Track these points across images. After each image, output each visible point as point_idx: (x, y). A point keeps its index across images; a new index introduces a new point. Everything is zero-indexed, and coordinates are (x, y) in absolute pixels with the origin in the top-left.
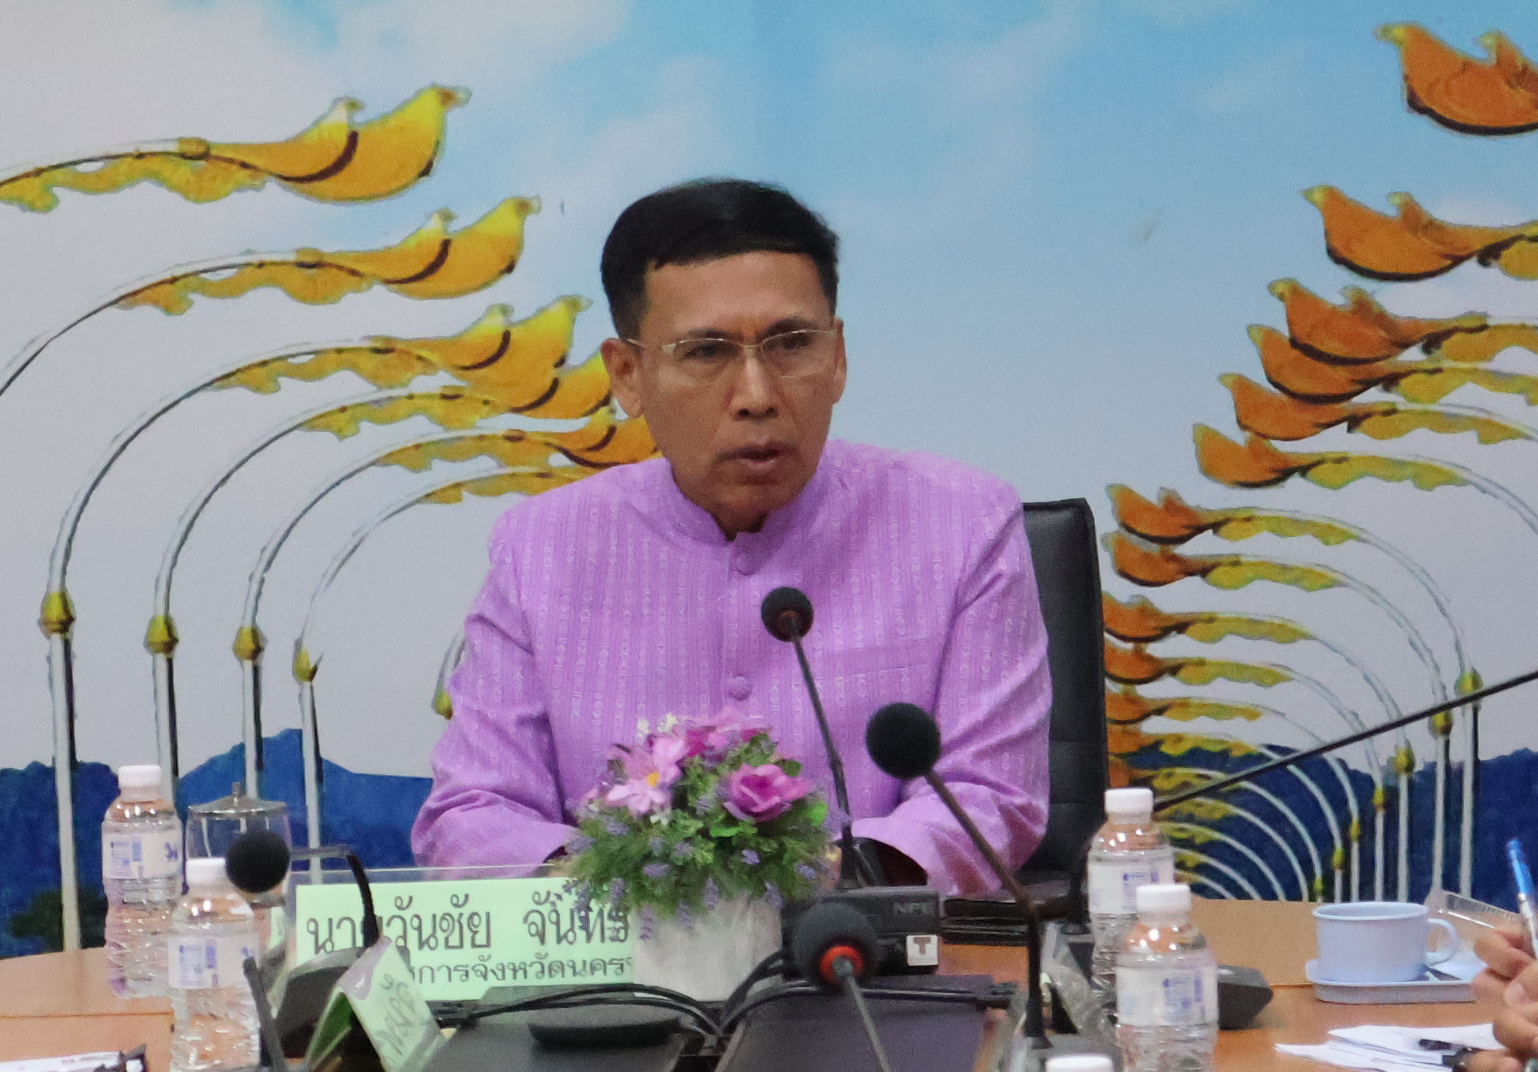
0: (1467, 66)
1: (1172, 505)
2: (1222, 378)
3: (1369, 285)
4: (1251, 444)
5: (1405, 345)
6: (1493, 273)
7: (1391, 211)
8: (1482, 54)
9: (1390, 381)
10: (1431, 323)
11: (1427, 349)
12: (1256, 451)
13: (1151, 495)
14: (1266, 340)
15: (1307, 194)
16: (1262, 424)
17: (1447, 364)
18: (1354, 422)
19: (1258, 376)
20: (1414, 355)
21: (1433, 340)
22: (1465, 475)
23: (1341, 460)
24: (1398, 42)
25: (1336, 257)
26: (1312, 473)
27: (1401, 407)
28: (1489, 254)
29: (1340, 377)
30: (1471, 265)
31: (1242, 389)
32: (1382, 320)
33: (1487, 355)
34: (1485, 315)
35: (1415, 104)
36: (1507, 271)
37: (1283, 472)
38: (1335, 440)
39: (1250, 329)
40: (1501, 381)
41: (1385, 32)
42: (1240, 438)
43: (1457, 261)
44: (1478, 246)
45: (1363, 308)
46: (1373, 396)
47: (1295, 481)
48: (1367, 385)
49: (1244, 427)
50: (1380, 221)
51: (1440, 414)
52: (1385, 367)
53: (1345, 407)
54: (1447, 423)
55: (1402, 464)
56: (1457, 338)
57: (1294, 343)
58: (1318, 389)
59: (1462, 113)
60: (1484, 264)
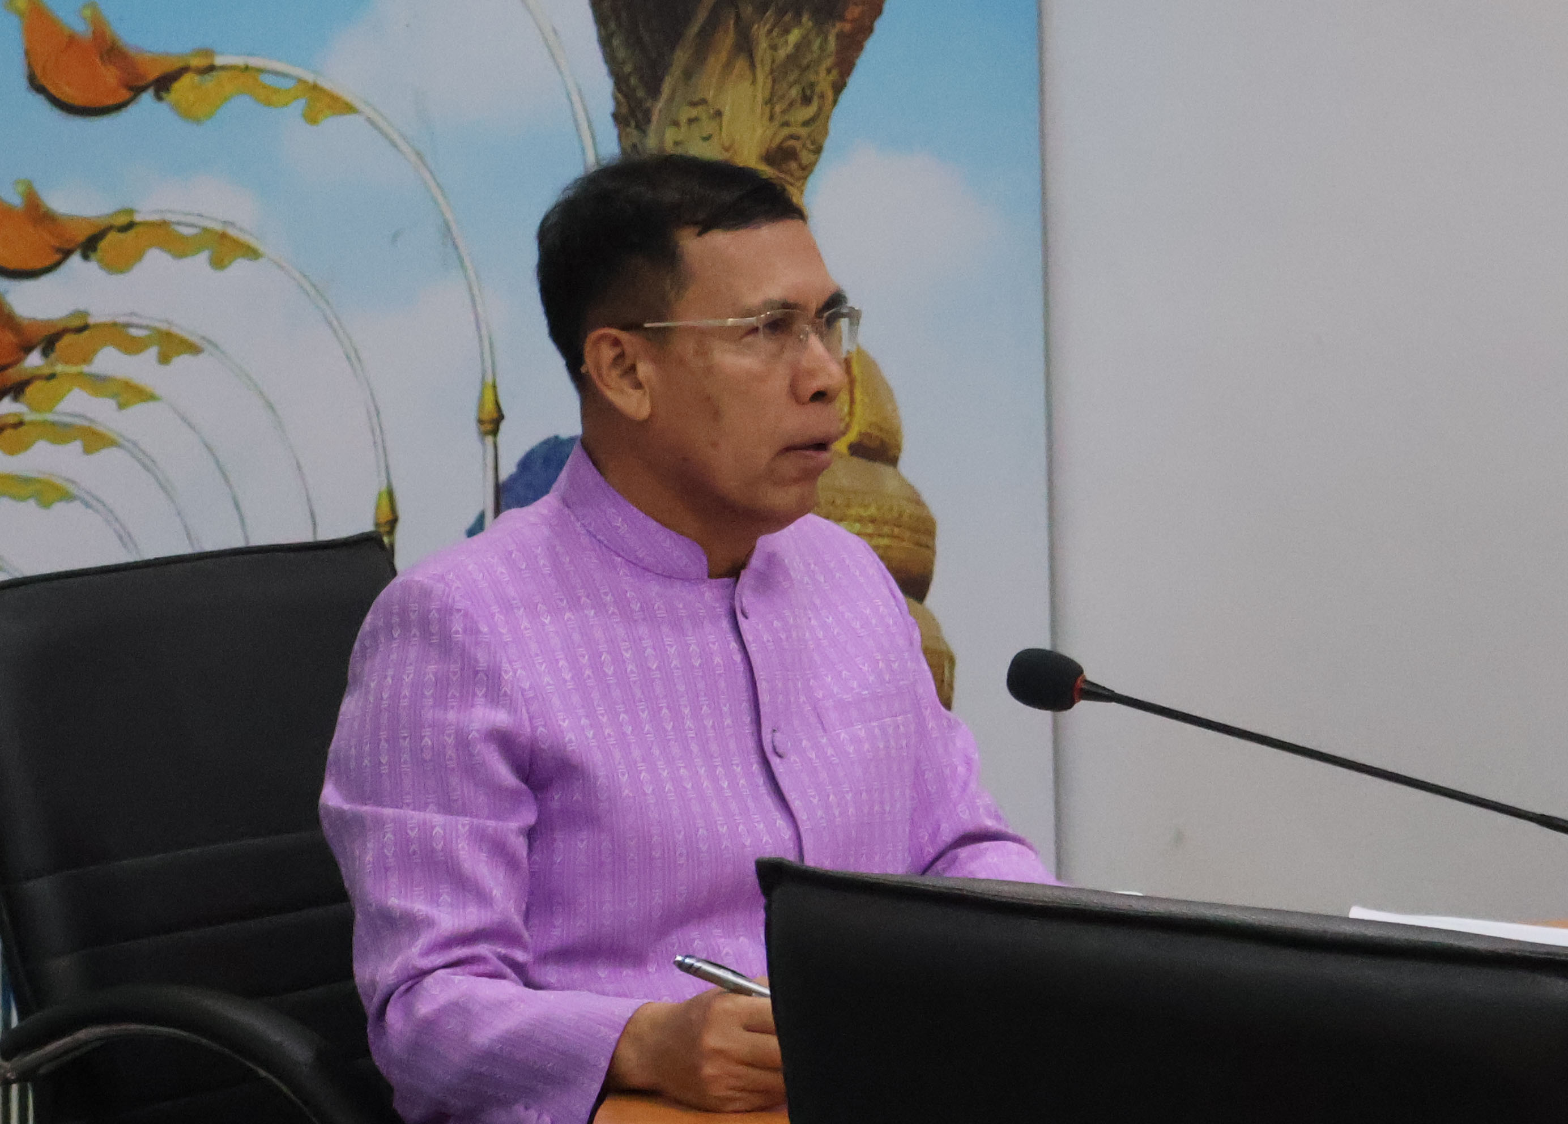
0: (72, 41)
5: (28, 349)
6: (93, 266)
8: (79, 26)
9: (18, 390)
10: (48, 323)
11: (46, 353)
17: (59, 368)
20: (34, 360)
21: (50, 342)
22: (72, 489)
24: (21, 15)
27: (29, 416)
28: (89, 247)
30: (76, 259)
32: (9, 322)
33: (87, 359)
34: (84, 314)
35: (36, 86)
36: (103, 264)
40: (98, 384)
43: (67, 254)
44: (81, 238)
50: (9, 213)
51: (53, 424)
52: (13, 374)
54: (62, 432)
55: (26, 481)
56: (67, 339)
59: (69, 93)
60: (86, 257)
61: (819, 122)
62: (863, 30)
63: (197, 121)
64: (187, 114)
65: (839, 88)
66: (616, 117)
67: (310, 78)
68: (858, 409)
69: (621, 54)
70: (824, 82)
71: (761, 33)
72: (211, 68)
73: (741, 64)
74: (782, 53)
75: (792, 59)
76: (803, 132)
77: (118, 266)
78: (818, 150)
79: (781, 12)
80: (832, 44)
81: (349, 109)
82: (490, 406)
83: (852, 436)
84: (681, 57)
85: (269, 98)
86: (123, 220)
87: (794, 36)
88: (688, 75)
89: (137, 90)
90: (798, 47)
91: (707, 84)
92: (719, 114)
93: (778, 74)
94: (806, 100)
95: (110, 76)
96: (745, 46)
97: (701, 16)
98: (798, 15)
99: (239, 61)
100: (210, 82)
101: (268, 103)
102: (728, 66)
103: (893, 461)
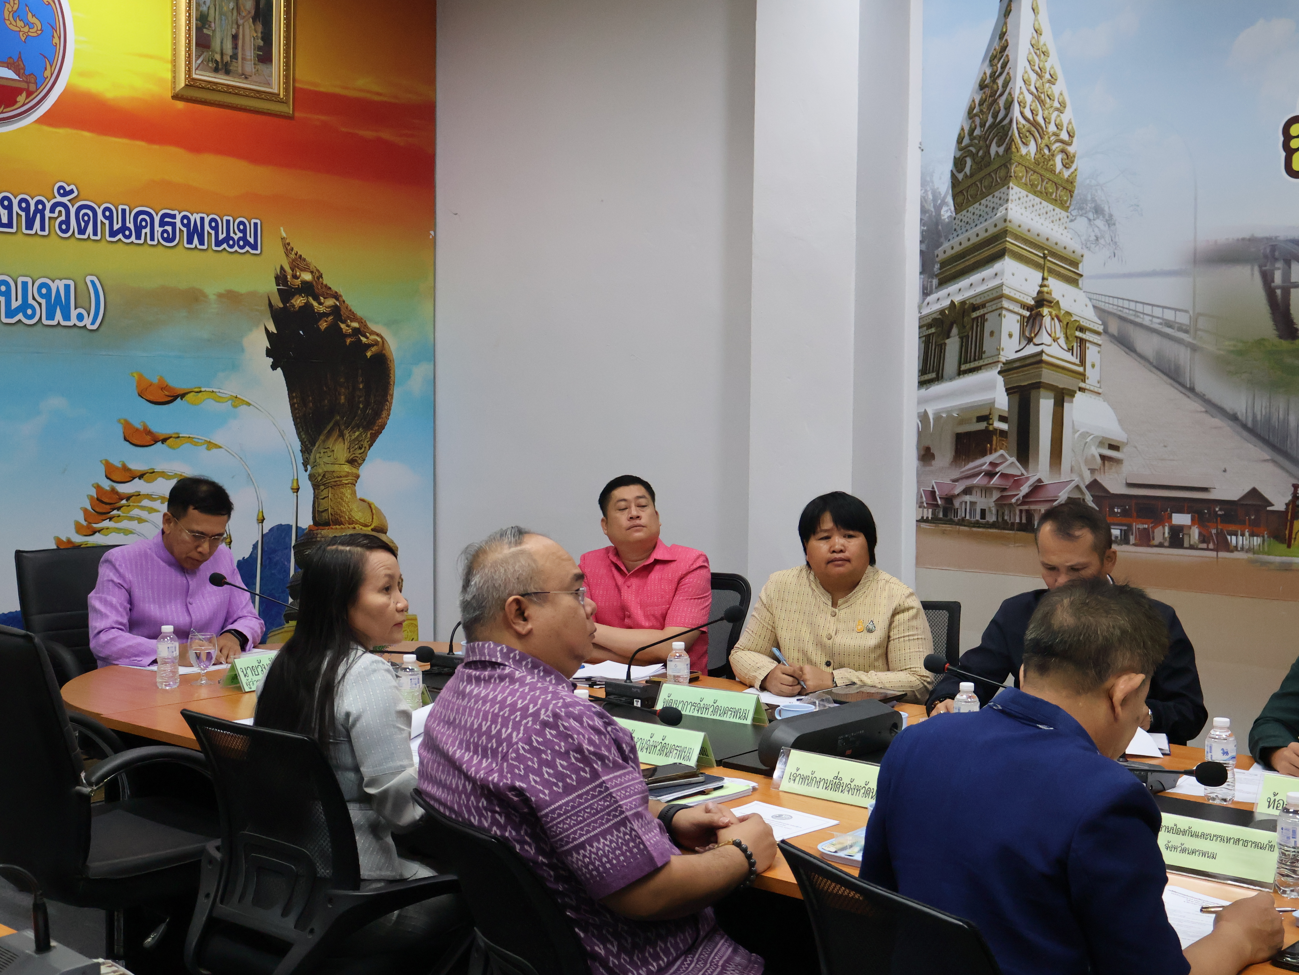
0: (137, 430)
1: (69, 541)
2: (81, 508)
3: (115, 485)
4: (87, 525)
5: (122, 500)
6: (142, 481)
7: (119, 465)
8: (139, 426)
9: (119, 509)
10: (128, 494)
11: (127, 500)
12: (88, 527)
13: (64, 539)
14: (91, 498)
15: (101, 461)
16: (90, 521)
17: (131, 504)
18: (111, 519)
19: (89, 508)
20: (124, 502)
21: (128, 498)
22: (135, 532)
23: (107, 529)
24: (122, 424)
25: (108, 478)
26: (101, 532)
27: (122, 515)
28: (141, 477)
29: (108, 507)
30: (137, 479)
31: (85, 511)
32: (117, 493)
33: (140, 502)
34: (139, 492)
35: (126, 439)
36: (145, 481)
37: (94, 532)
38: (106, 524)
39: (88, 496)
40: (143, 508)
41: (119, 421)
42: (85, 523)
43: (134, 478)
44: (139, 474)
45: (113, 490)
46: (115, 512)
47: (97, 534)
48: (113, 510)
49: (85, 521)
50: (117, 468)
51: (129, 517)
52: (118, 505)
53: (109, 515)
54: (131, 518)
55: (121, 529)
56: (134, 497)
57: (98, 499)
58: (101, 511)
59: (136, 442)
60: (140, 479)
61: (364, 454)
62: (379, 432)
63: (174, 449)
64: (170, 447)
65: (370, 446)
66: (301, 451)
67: (208, 440)
68: (374, 520)
69: (304, 436)
70: (366, 444)
71: (346, 432)
72: (179, 437)
73: (340, 439)
74: (353, 437)
75: (356, 438)
76: (359, 456)
77: (148, 481)
78: (364, 460)
79: (353, 428)
80: (369, 436)
81: (220, 447)
82: (260, 516)
83: (372, 527)
84: (322, 437)
85: (196, 444)
86: (151, 471)
87: (357, 434)
88: (324, 441)
89: (156, 442)
90: (358, 436)
91: (330, 443)
92: (333, 451)
93: (351, 442)
94: (360, 448)
95: (148, 438)
96: (342, 435)
97: (328, 428)
98: (359, 428)
99: (188, 436)
100: (178, 440)
101: (195, 445)
102: (336, 440)
103: (386, 533)
